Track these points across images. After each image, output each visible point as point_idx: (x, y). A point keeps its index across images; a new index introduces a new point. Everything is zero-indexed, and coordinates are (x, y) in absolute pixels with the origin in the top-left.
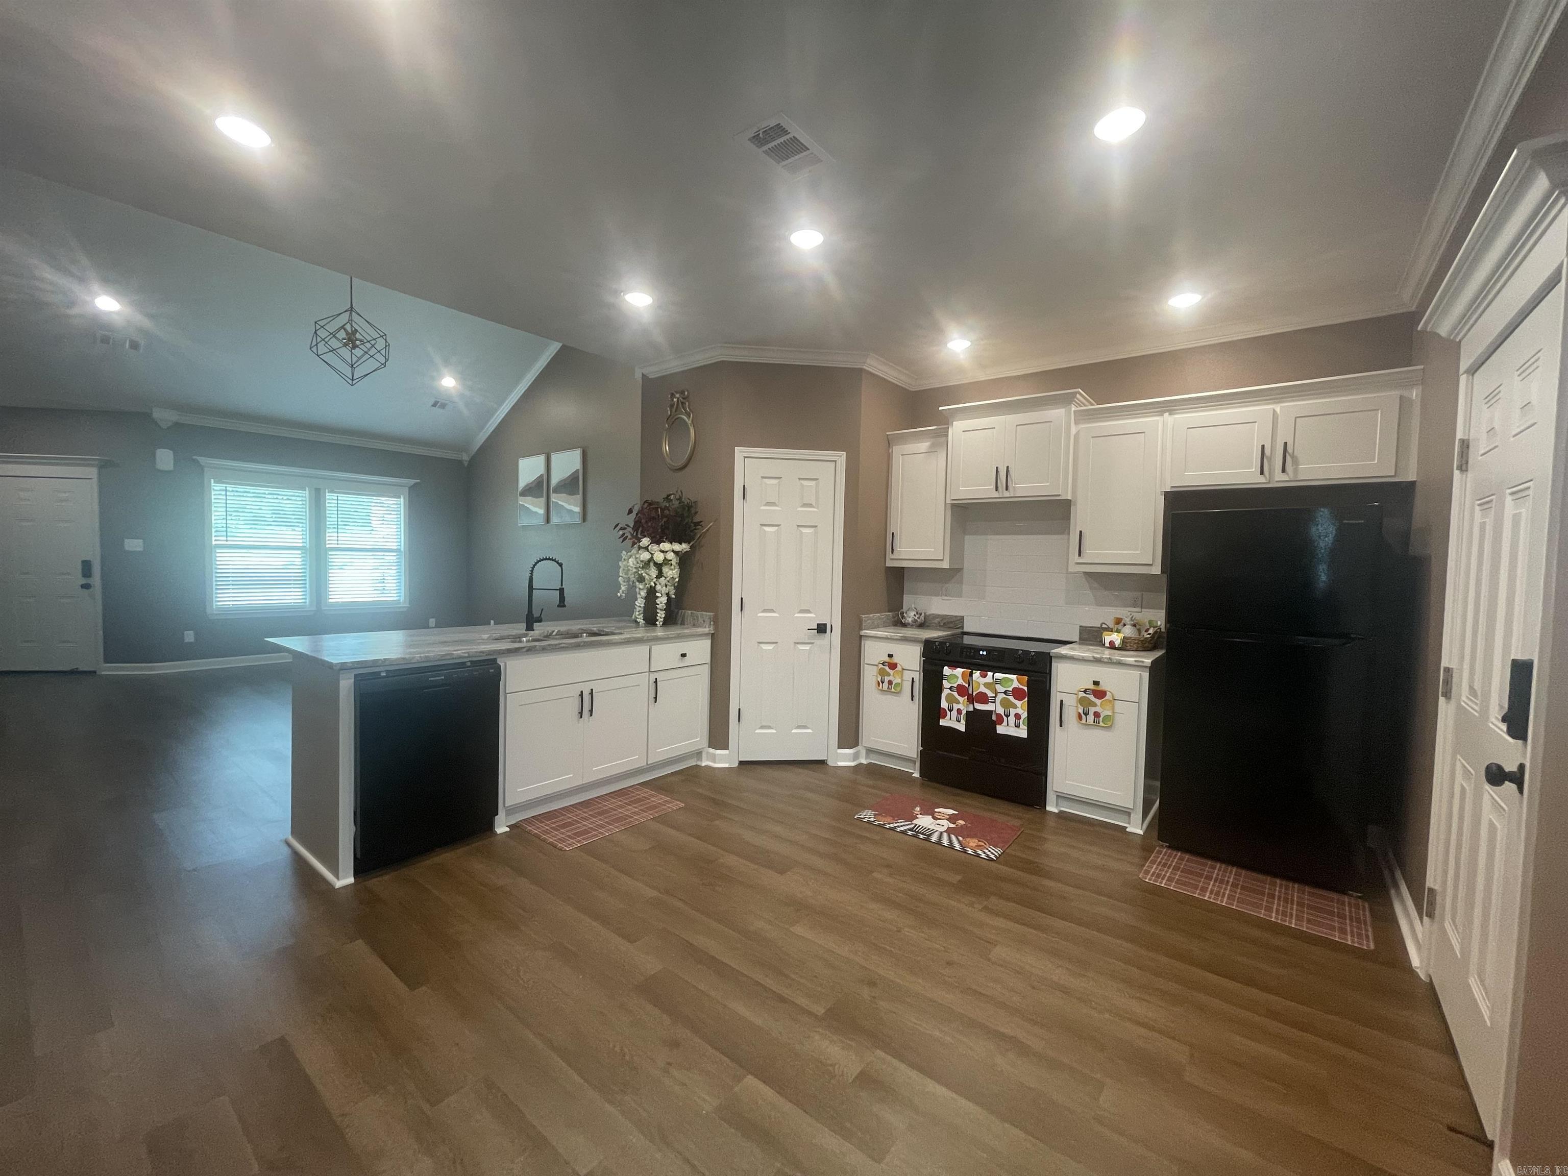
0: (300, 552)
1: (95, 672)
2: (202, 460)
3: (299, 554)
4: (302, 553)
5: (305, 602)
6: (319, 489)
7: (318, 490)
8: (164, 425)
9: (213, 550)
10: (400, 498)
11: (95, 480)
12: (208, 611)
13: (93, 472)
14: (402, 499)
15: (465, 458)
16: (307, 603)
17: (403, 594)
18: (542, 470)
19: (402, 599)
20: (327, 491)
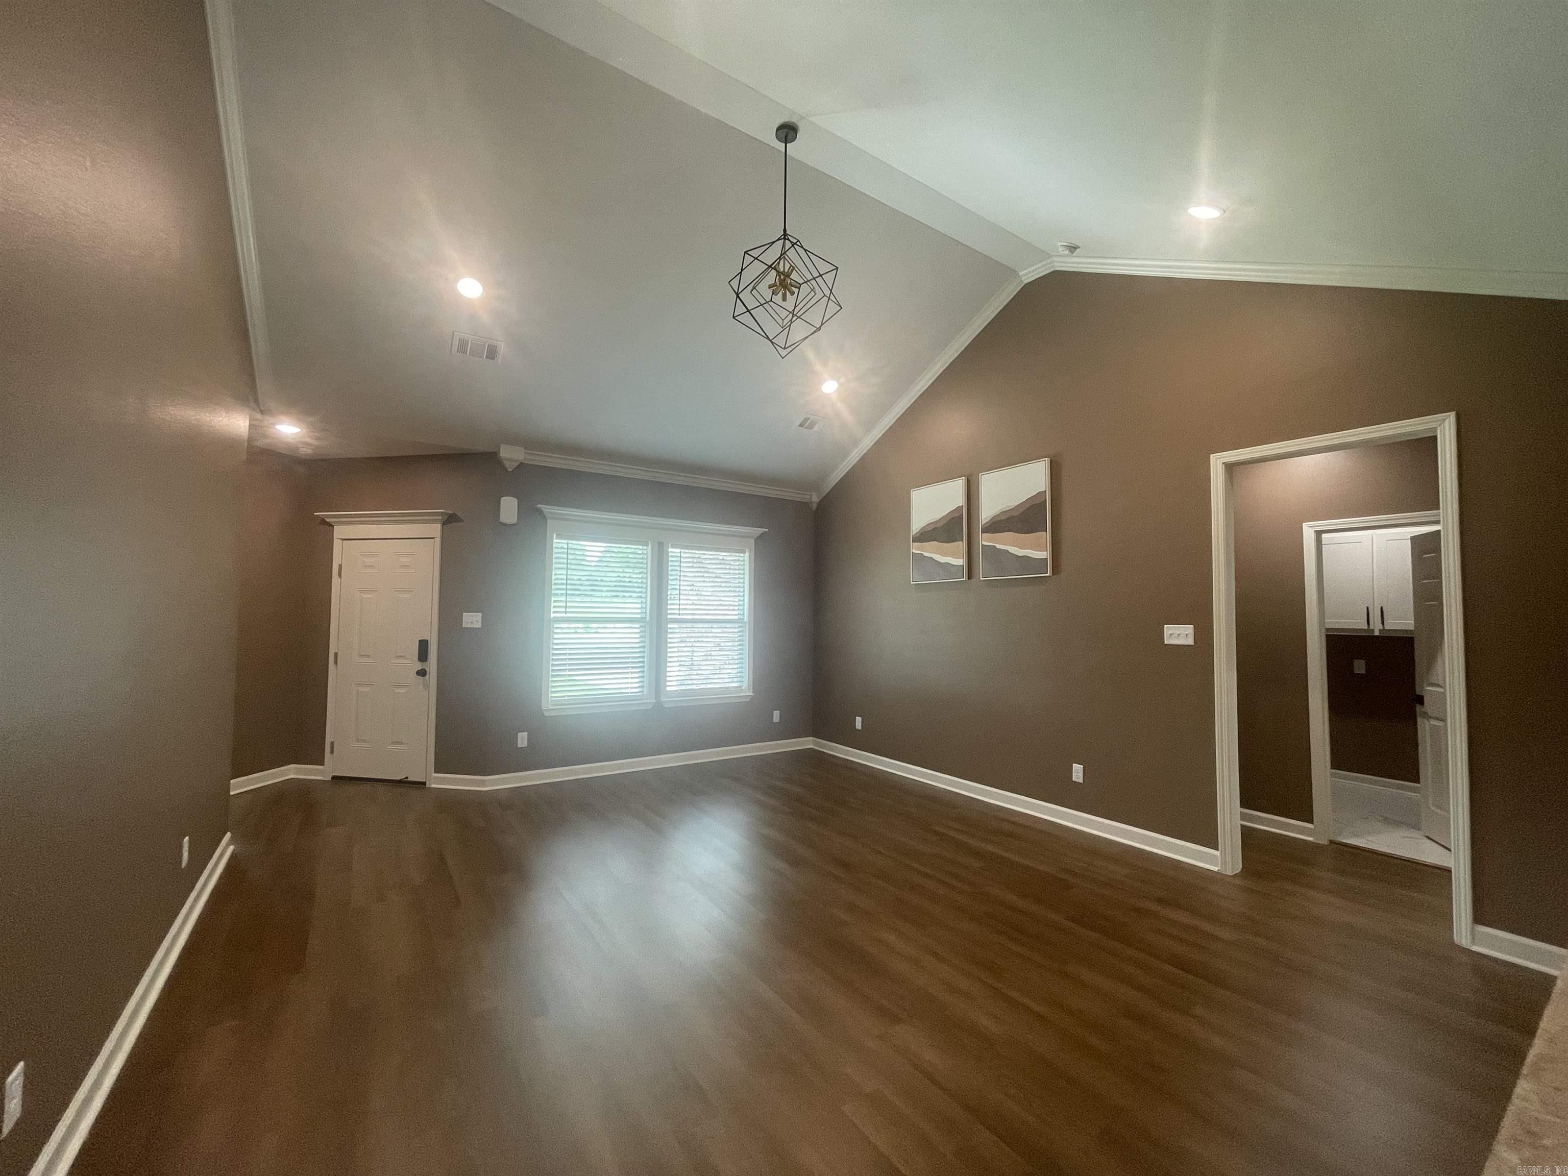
0: (638, 626)
1: (424, 783)
2: (546, 509)
3: (638, 628)
4: (641, 627)
5: (643, 691)
6: (659, 543)
7: (661, 545)
8: (510, 466)
9: (552, 624)
10: (745, 553)
11: (438, 541)
12: (544, 706)
13: (435, 529)
14: (747, 555)
15: (815, 499)
16: (645, 693)
17: (746, 680)
18: (959, 500)
19: (745, 685)
20: (670, 545)
